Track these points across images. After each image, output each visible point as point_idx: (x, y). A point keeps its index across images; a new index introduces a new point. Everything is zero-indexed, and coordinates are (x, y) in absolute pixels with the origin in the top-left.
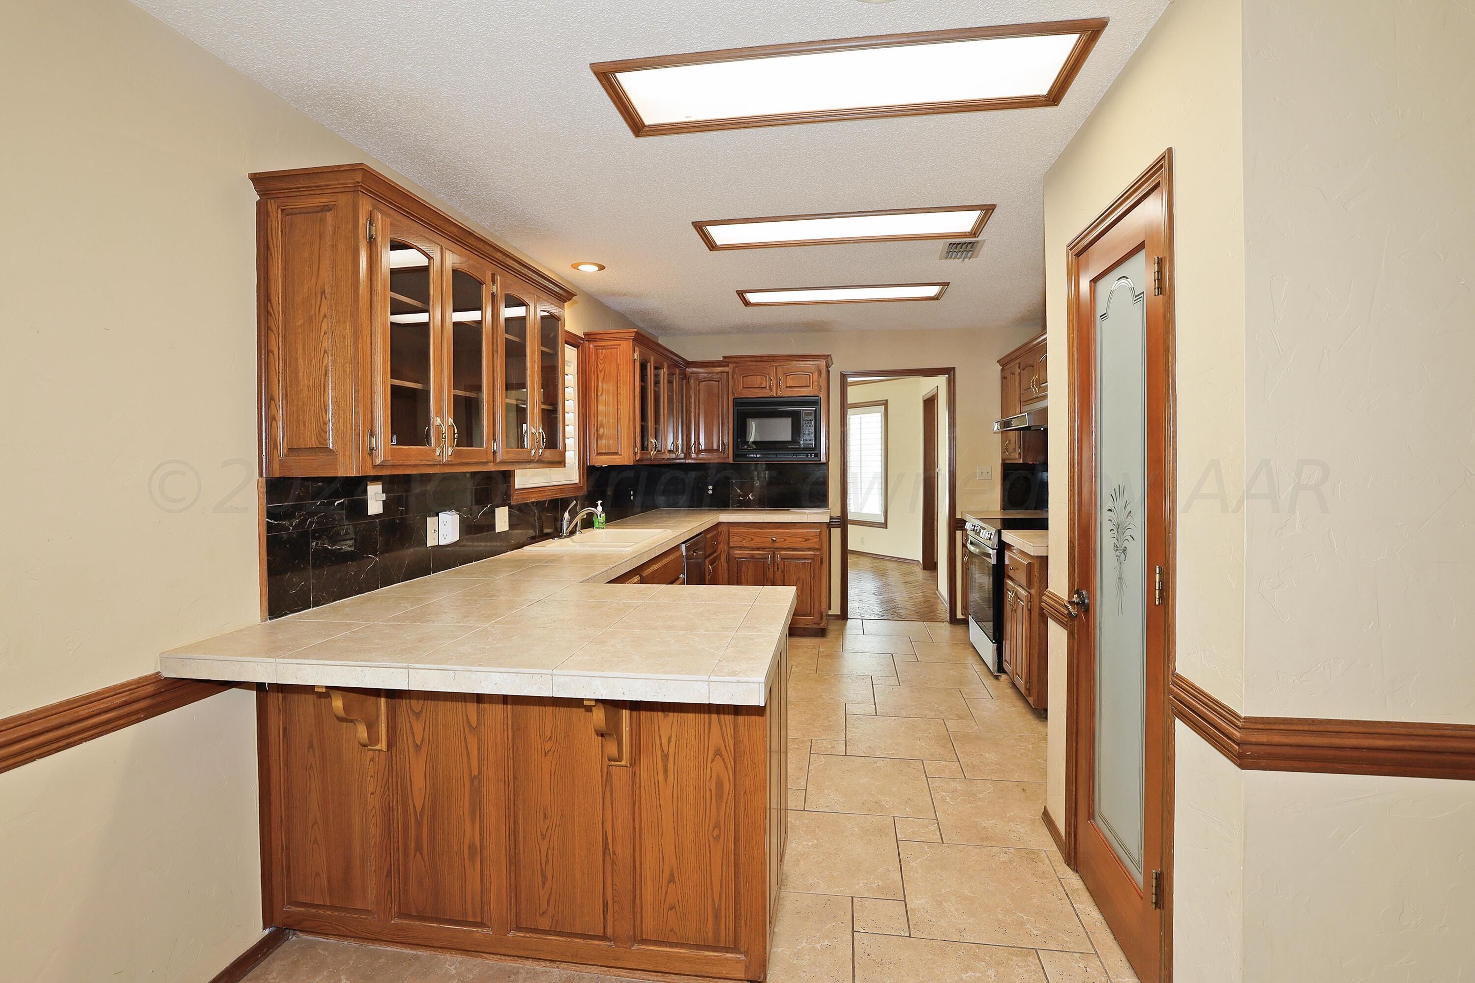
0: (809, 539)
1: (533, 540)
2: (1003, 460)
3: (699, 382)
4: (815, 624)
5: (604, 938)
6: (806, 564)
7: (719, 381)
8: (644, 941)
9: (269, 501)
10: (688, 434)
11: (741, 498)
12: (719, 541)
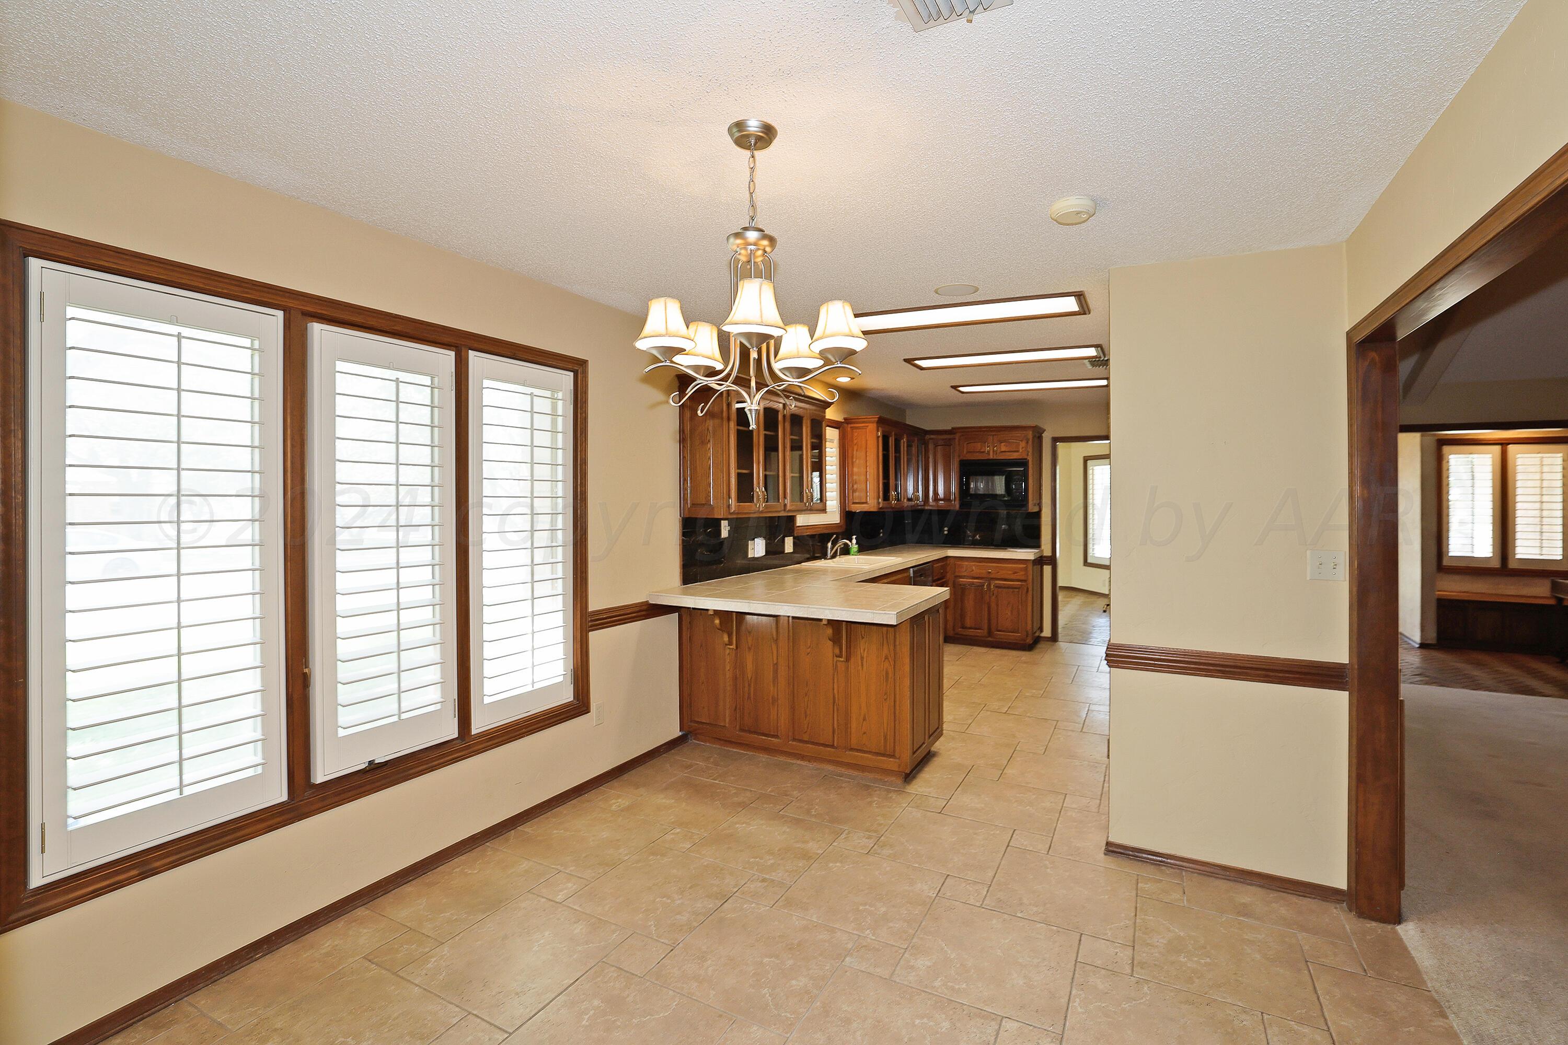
0: (1017, 572)
1: (808, 560)
4: (1022, 640)
5: (832, 746)
6: (1015, 592)
8: (852, 749)
9: (683, 529)
10: (927, 487)
11: (970, 538)
12: (947, 570)
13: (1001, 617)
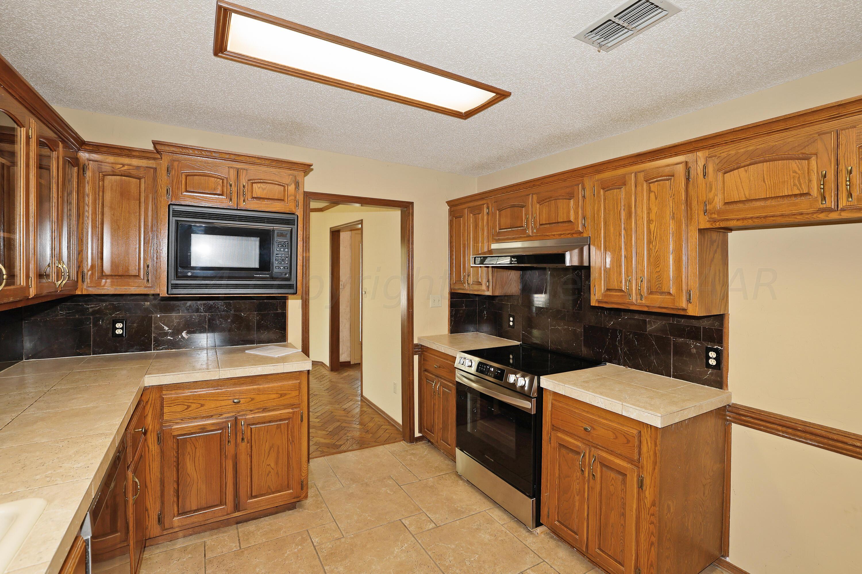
0: (285, 394)
2: (451, 289)
3: (104, 175)
6: (282, 427)
7: (140, 179)
10: (81, 252)
11: (169, 338)
12: (146, 414)
13: (258, 473)
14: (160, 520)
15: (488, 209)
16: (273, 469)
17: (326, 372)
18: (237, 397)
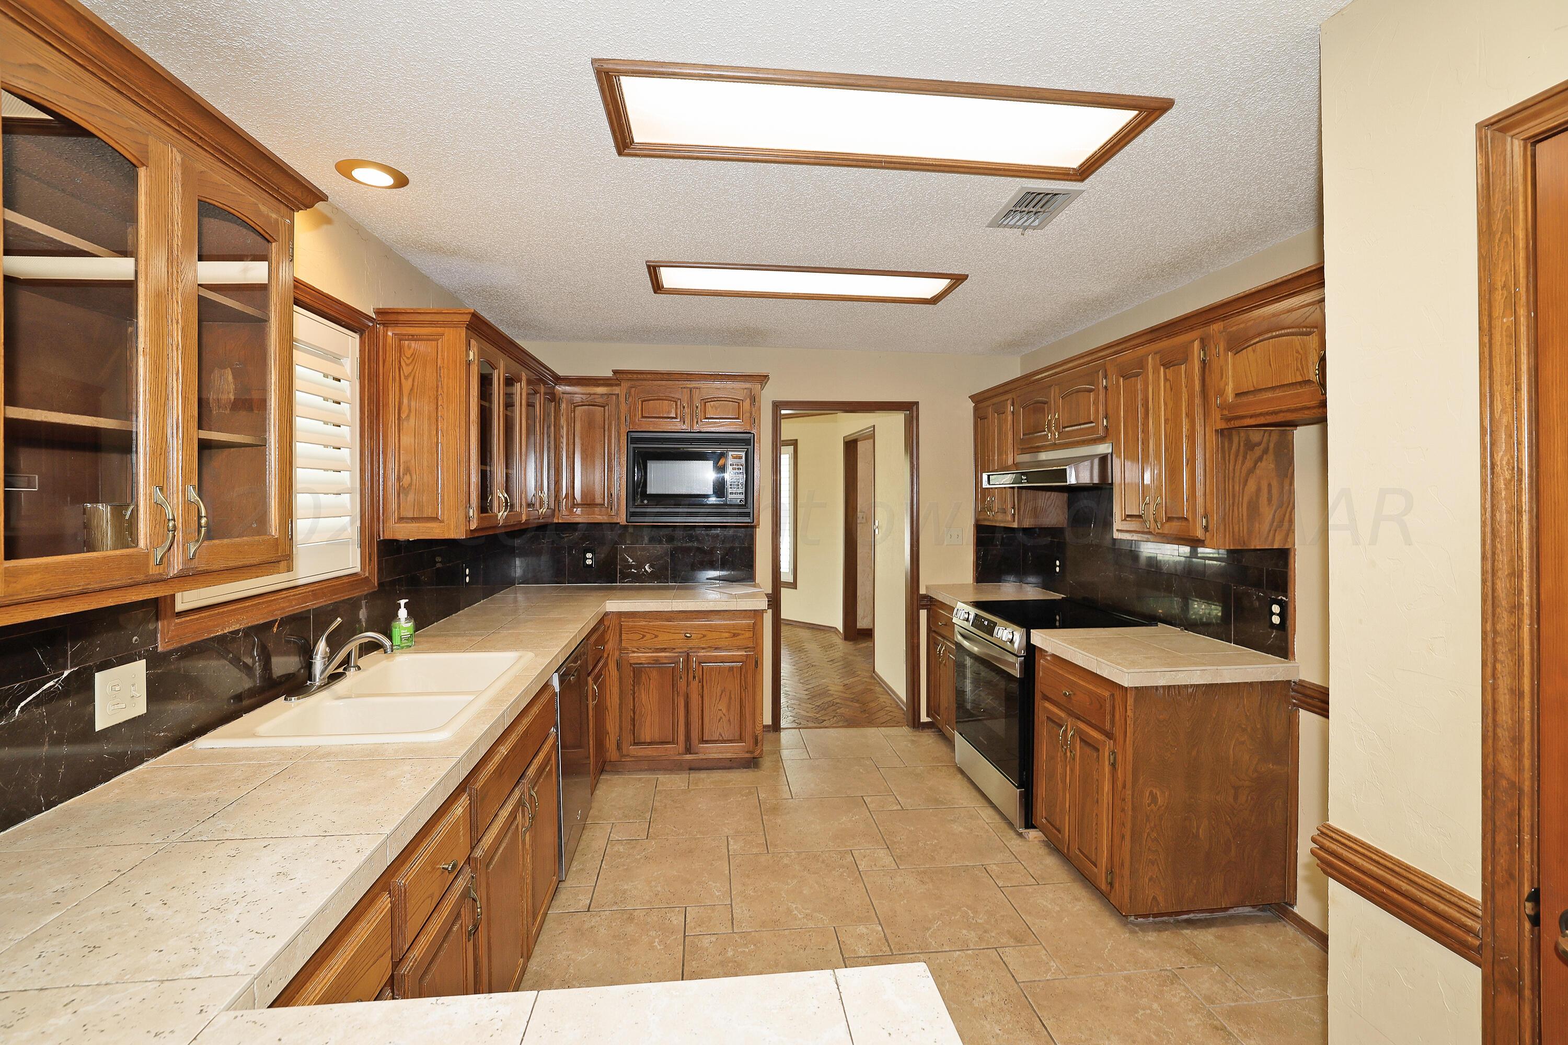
0: (738, 635)
2: (977, 521)
3: (575, 407)
4: (747, 752)
6: (735, 669)
7: (604, 407)
10: (558, 482)
11: (633, 570)
12: (606, 640)
13: (710, 717)
14: (619, 747)
15: (1013, 405)
16: (724, 715)
17: (838, 641)
18: (689, 632)
